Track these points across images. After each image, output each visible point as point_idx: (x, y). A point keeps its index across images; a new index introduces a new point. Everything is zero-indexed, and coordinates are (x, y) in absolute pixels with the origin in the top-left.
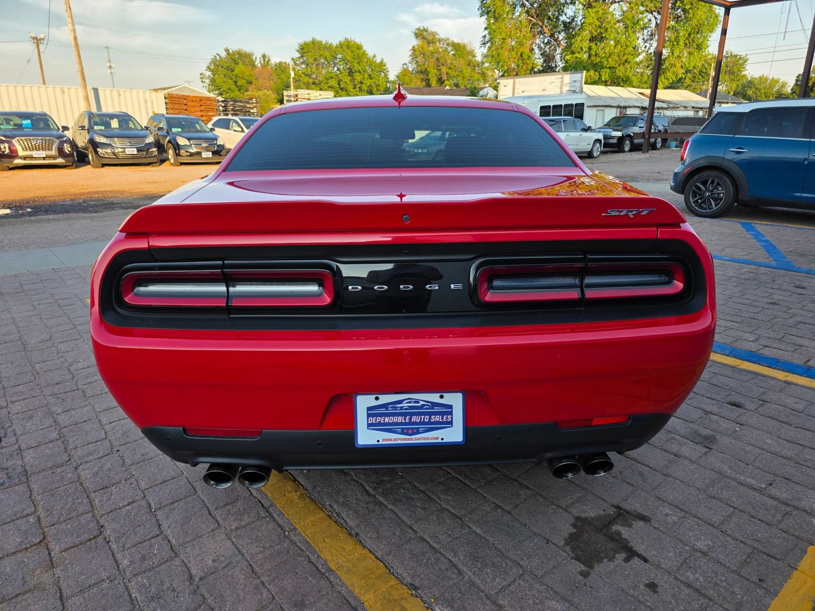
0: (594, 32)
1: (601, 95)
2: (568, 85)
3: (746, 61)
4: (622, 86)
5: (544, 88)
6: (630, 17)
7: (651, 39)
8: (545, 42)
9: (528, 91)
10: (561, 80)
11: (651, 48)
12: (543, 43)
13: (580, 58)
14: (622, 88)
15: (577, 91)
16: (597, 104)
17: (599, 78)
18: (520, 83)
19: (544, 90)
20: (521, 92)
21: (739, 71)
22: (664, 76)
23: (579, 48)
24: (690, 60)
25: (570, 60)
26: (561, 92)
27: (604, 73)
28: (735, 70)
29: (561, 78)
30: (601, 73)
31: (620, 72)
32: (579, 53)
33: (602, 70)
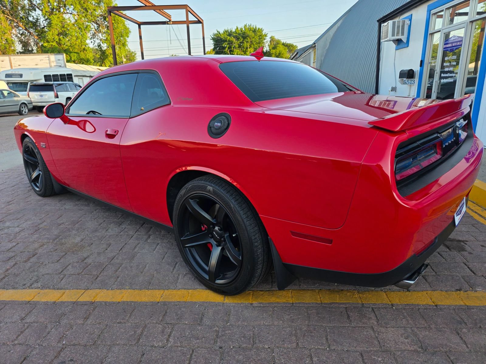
0: (60, 30)
1: (76, 69)
2: (55, 62)
3: (135, 54)
4: (85, 64)
5: (36, 64)
6: (81, 24)
7: (94, 38)
8: (21, 33)
9: (23, 65)
10: (48, 59)
11: (95, 43)
12: (19, 33)
13: (54, 46)
14: (86, 65)
15: (62, 66)
16: (78, 75)
17: (70, 59)
18: (15, 59)
19: (36, 65)
20: (18, 65)
21: (133, 59)
22: (108, 60)
23: (52, 39)
24: (121, 52)
25: (47, 46)
26: (51, 67)
27: (73, 56)
28: (132, 58)
29: (48, 57)
30: (71, 56)
31: (82, 55)
32: (52, 42)
33: (71, 54)
